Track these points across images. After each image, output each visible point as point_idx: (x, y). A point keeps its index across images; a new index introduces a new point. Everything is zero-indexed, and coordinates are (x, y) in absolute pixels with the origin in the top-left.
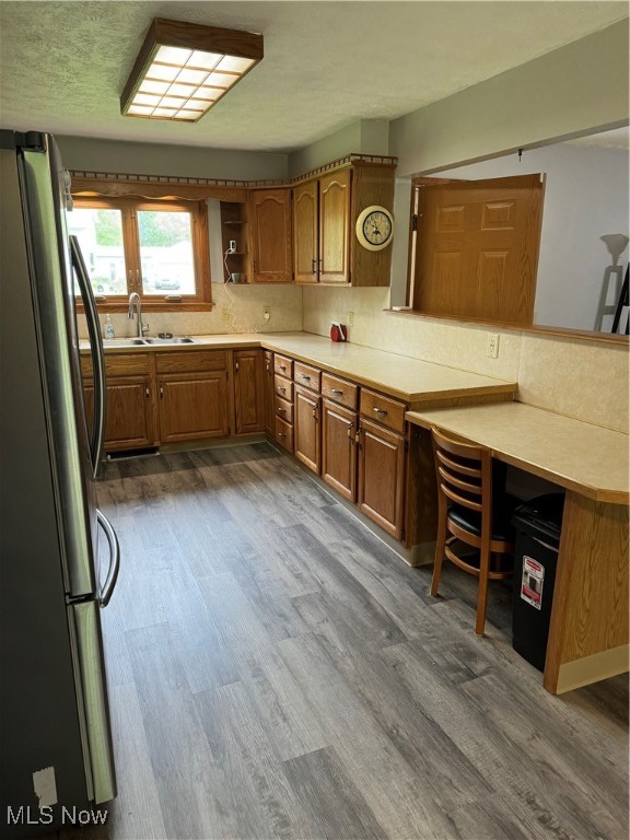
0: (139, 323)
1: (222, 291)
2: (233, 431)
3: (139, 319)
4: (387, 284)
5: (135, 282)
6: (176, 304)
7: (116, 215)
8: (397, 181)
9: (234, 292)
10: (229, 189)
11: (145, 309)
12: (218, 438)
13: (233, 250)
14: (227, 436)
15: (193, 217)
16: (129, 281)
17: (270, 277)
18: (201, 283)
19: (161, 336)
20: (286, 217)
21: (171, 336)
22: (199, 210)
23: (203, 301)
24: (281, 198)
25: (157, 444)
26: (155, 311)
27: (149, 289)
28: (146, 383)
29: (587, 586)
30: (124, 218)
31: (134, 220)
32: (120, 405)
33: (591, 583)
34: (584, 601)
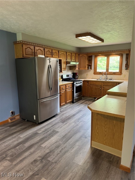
0: (106, 77)
1: (124, 71)
5: (107, 70)
6: (114, 73)
7: (106, 58)
11: (107, 74)
13: (126, 63)
15: (120, 57)
18: (120, 69)
19: (110, 79)
22: (121, 55)
23: (120, 73)
26: (110, 75)
28: (101, 87)
29: (97, 127)
30: (107, 58)
31: (109, 58)
32: (96, 90)
33: (98, 127)
34: (96, 130)
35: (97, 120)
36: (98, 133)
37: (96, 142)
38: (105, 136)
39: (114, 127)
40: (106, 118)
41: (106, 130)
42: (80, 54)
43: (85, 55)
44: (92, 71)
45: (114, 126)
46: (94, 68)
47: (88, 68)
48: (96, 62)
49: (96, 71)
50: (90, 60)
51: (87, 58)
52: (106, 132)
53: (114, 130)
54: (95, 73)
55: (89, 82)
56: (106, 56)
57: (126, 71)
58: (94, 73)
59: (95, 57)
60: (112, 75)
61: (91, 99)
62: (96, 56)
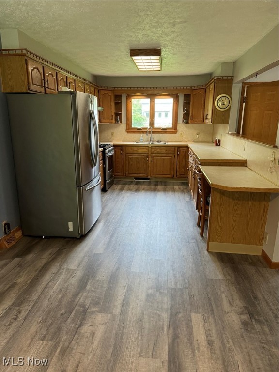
0: (151, 137)
1: (181, 126)
2: (175, 176)
3: (151, 136)
4: (228, 123)
5: (152, 123)
6: (164, 131)
7: (148, 100)
8: (234, 85)
9: (185, 127)
10: (185, 89)
11: (154, 132)
12: (170, 178)
13: (185, 112)
14: (173, 178)
15: (174, 100)
16: (150, 123)
17: (196, 121)
18: (174, 123)
19: (158, 142)
20: (203, 99)
21: (161, 142)
22: (176, 98)
23: (174, 129)
24: (202, 92)
25: (149, 177)
26: (157, 133)
27: (156, 125)
28: (147, 157)
29: (219, 218)
30: (151, 102)
31: (154, 102)
32: (139, 163)
33: (221, 217)
34: (218, 223)
35: (221, 205)
36: (220, 227)
37: (217, 241)
38: (233, 229)
39: (250, 211)
40: (237, 200)
41: (235, 219)
42: (102, 91)
43: (110, 93)
44: (123, 126)
45: (250, 209)
46: (127, 120)
47: (116, 120)
48: (129, 109)
49: (131, 126)
50: (118, 105)
51: (113, 98)
52: (235, 221)
53: (249, 216)
54: (130, 130)
55: (124, 148)
56: (148, 98)
57: (184, 126)
58: (127, 129)
59: (127, 99)
60: (161, 135)
61: (130, 181)
62: (129, 97)
